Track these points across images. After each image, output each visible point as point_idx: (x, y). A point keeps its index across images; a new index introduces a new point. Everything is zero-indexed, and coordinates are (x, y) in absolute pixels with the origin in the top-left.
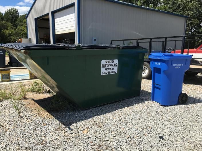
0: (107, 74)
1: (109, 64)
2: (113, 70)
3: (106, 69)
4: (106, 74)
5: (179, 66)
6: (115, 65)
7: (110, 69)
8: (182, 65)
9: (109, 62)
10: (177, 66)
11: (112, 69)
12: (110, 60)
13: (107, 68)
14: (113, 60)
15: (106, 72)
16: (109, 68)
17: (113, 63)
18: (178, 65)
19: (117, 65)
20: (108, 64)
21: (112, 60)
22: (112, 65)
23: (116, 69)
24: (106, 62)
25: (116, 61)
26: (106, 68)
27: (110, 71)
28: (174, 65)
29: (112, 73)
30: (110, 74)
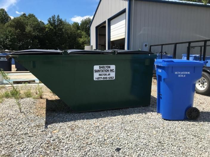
0: (102, 79)
1: (104, 70)
2: (109, 76)
3: (100, 75)
4: (100, 80)
5: (184, 75)
6: (112, 71)
7: (106, 75)
8: (189, 73)
9: (103, 67)
10: (180, 74)
11: (107, 74)
12: (105, 66)
13: (102, 73)
14: (109, 66)
15: (100, 78)
16: (104, 73)
17: (109, 69)
18: (182, 73)
19: (115, 70)
20: (102, 69)
21: (107, 66)
22: (108, 71)
23: (113, 75)
24: (100, 68)
25: (113, 67)
26: (100, 73)
27: (106, 76)
28: (176, 73)
29: (108, 79)
30: (106, 79)
